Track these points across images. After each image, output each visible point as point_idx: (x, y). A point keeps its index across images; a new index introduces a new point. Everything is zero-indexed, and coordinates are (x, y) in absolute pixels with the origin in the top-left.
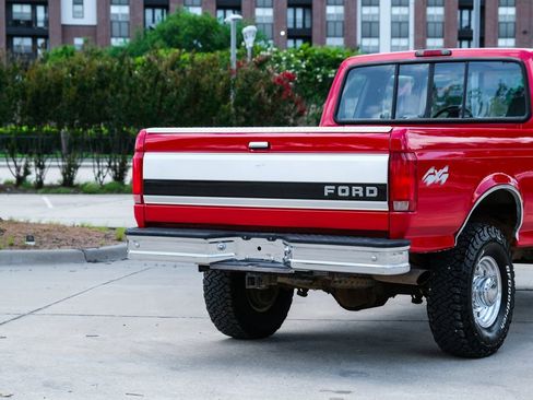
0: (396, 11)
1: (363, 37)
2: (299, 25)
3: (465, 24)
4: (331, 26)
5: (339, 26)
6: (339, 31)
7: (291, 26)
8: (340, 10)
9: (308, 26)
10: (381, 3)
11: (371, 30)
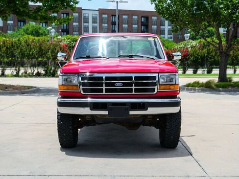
0: (94, 24)
1: (84, 32)
2: (65, 28)
3: (113, 29)
4: (75, 29)
5: (77, 28)
6: (77, 30)
7: (63, 28)
8: (77, 24)
9: (68, 28)
10: (89, 22)
11: (87, 30)
